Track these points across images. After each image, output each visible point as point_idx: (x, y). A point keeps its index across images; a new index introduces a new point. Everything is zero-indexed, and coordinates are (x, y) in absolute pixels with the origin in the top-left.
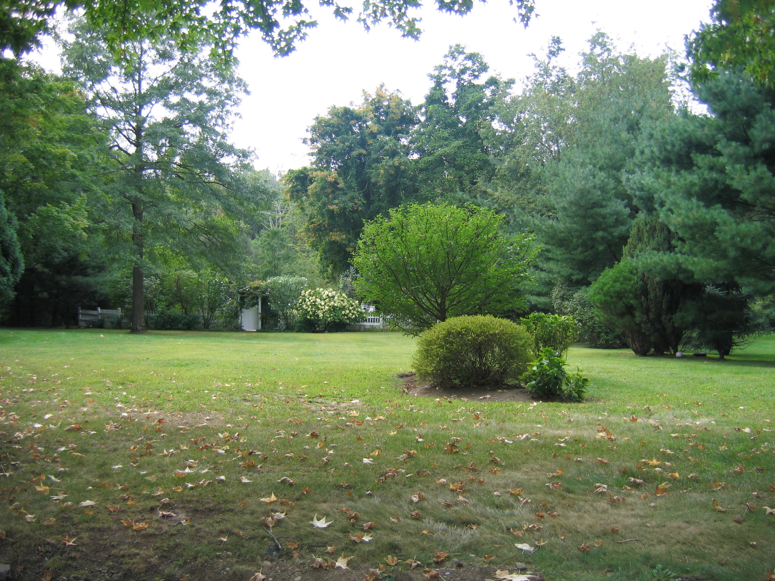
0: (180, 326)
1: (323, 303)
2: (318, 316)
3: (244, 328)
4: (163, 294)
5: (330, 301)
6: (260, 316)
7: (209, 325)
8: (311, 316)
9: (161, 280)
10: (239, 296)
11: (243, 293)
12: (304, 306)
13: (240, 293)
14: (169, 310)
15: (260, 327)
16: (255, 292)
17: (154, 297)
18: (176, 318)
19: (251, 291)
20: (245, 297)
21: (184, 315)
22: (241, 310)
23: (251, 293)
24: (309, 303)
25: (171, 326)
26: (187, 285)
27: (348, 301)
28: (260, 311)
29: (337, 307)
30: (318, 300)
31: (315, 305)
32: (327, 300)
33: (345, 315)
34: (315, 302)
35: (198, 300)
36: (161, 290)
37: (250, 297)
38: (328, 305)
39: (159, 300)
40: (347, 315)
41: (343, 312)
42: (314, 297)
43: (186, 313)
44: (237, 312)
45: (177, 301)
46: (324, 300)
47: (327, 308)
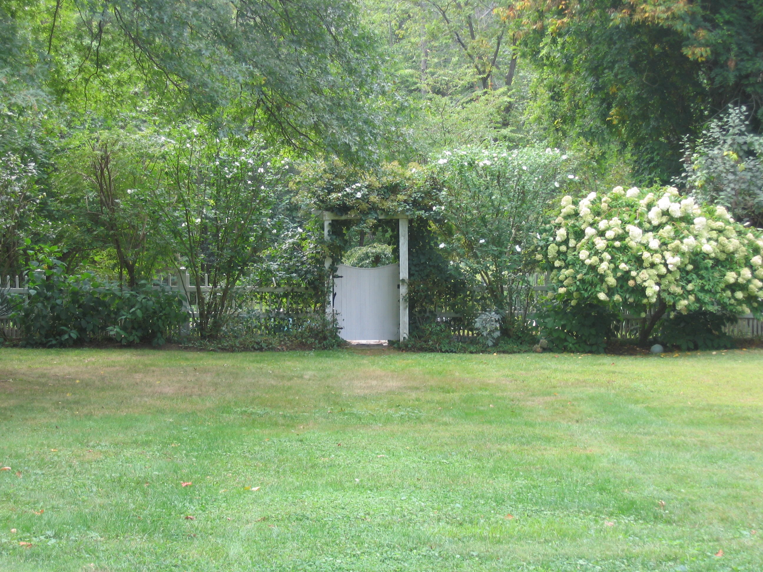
0: (113, 331)
1: (654, 244)
2: (640, 290)
3: (343, 335)
4: (50, 216)
5: (678, 235)
6: (404, 290)
7: (217, 325)
8: (610, 292)
9: (41, 166)
10: (328, 218)
11: (344, 208)
12: (583, 254)
13: (331, 209)
14: (69, 270)
15: (404, 332)
16: (388, 204)
17: (20, 225)
18: (99, 302)
19: (374, 198)
20: (348, 224)
21: (127, 293)
22: (333, 269)
23: (374, 208)
24: (600, 244)
25: (82, 330)
26: (135, 182)
27: (740, 233)
28: (404, 274)
29: (706, 256)
30: (634, 230)
31: (625, 249)
32: (668, 231)
33: (733, 287)
34: (620, 238)
35: (176, 233)
36: (44, 203)
37: (371, 221)
38: (677, 251)
39: (37, 238)
40: (743, 287)
41: (731, 277)
42: (615, 221)
43: (133, 283)
44: (321, 278)
45: (97, 238)
46: (656, 229)
47: (673, 260)
